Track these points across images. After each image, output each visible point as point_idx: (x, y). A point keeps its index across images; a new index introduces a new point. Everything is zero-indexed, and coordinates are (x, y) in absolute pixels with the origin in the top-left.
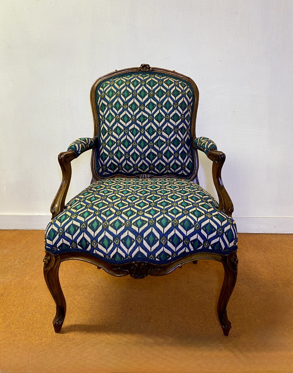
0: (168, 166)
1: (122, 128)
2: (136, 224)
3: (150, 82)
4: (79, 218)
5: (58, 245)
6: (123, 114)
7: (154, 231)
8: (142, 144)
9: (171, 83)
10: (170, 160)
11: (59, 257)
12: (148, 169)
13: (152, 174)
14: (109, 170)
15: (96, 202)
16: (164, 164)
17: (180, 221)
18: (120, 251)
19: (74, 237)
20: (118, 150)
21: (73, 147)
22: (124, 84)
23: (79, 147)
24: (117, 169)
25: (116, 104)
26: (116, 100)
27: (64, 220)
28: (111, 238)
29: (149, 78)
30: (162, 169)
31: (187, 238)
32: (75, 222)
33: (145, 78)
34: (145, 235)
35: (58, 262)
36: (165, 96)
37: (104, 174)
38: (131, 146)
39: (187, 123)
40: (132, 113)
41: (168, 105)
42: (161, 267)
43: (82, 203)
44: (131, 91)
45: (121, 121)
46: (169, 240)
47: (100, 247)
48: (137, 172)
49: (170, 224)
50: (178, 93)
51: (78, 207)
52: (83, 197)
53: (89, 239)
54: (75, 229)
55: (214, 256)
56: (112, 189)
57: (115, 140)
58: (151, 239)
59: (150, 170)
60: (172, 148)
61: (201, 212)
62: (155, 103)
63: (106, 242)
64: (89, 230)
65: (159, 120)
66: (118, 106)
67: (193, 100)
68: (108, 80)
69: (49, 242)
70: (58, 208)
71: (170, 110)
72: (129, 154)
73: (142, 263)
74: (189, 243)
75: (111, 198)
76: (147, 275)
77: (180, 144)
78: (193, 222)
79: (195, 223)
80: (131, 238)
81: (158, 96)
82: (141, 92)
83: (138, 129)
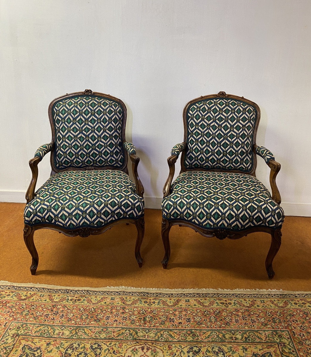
0: (106, 161)
1: (73, 136)
2: (82, 206)
3: (92, 104)
4: (46, 203)
5: (33, 220)
6: (73, 126)
7: (93, 209)
8: (87, 147)
9: (107, 104)
10: (107, 157)
11: (34, 228)
12: (92, 163)
13: (95, 166)
14: (64, 165)
15: (56, 191)
16: (104, 160)
17: (109, 202)
18: (72, 222)
19: (43, 215)
20: (70, 152)
21: (38, 154)
22: (73, 105)
23: (42, 154)
24: (70, 164)
25: (67, 119)
26: (68, 117)
27: (36, 205)
28: (67, 215)
29: (91, 101)
30: (103, 163)
31: (113, 212)
32: (43, 206)
33: (88, 101)
34: (88, 212)
35: (33, 231)
36: (102, 114)
37: (60, 167)
38: (79, 149)
39: (119, 132)
40: (79, 126)
41: (105, 121)
42: (98, 230)
43: (47, 193)
44: (78, 110)
45: (71, 131)
46: (102, 214)
47: (60, 220)
48: (84, 165)
49: (103, 204)
50: (112, 112)
51: (44, 196)
52: (46, 188)
53: (53, 216)
54: (44, 210)
55: (130, 221)
56: (66, 181)
57: (67, 145)
58: (91, 214)
59: (94, 164)
60: (109, 150)
61: (122, 196)
62: (96, 119)
63: (63, 217)
64: (52, 210)
65: (99, 131)
66: (69, 121)
67: (123, 116)
68: (61, 101)
69: (26, 218)
70: (31, 196)
71: (106, 124)
72: (78, 154)
73: (86, 228)
74: (114, 215)
75: (66, 188)
76: (89, 235)
77: (114, 147)
78: (117, 202)
79: (118, 203)
80: (79, 214)
81: (98, 114)
82: (85, 111)
83: (84, 137)
